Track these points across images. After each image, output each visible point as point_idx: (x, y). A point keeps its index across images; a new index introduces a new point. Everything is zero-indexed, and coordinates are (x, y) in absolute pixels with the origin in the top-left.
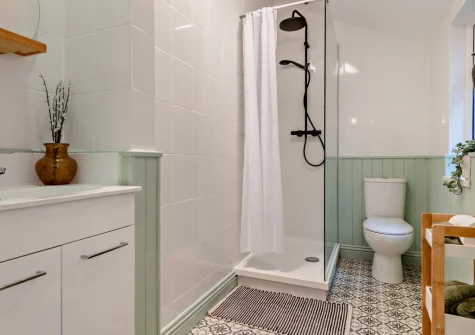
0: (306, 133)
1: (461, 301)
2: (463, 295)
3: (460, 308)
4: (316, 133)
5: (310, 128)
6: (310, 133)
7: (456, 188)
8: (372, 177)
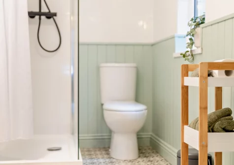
0: (40, 14)
1: (216, 121)
2: (217, 116)
3: (217, 125)
4: (50, 16)
5: (44, 10)
6: (44, 14)
7: (190, 57)
8: (107, 62)
